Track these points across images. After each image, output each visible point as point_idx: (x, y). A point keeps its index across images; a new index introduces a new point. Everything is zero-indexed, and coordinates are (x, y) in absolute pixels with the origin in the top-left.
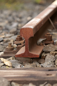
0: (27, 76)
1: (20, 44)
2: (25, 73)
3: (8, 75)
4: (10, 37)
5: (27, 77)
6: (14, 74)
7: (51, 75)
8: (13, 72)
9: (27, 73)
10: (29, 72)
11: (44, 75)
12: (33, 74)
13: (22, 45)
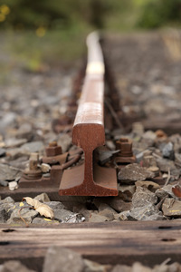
0: (113, 242)
1: (58, 163)
2: (106, 237)
3: (62, 240)
4: (19, 146)
5: (117, 246)
6: (80, 239)
7: (174, 240)
8: (71, 234)
9: (111, 237)
10: (111, 234)
11: (156, 241)
12: (128, 239)
13: (63, 165)
